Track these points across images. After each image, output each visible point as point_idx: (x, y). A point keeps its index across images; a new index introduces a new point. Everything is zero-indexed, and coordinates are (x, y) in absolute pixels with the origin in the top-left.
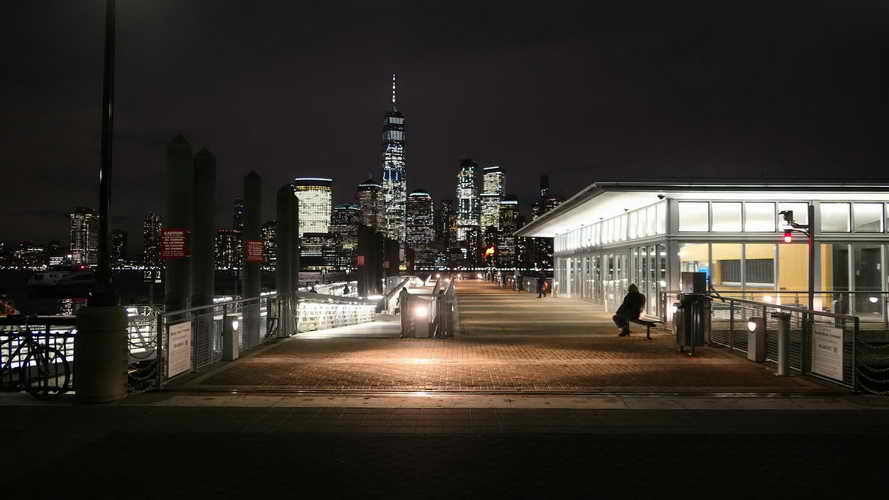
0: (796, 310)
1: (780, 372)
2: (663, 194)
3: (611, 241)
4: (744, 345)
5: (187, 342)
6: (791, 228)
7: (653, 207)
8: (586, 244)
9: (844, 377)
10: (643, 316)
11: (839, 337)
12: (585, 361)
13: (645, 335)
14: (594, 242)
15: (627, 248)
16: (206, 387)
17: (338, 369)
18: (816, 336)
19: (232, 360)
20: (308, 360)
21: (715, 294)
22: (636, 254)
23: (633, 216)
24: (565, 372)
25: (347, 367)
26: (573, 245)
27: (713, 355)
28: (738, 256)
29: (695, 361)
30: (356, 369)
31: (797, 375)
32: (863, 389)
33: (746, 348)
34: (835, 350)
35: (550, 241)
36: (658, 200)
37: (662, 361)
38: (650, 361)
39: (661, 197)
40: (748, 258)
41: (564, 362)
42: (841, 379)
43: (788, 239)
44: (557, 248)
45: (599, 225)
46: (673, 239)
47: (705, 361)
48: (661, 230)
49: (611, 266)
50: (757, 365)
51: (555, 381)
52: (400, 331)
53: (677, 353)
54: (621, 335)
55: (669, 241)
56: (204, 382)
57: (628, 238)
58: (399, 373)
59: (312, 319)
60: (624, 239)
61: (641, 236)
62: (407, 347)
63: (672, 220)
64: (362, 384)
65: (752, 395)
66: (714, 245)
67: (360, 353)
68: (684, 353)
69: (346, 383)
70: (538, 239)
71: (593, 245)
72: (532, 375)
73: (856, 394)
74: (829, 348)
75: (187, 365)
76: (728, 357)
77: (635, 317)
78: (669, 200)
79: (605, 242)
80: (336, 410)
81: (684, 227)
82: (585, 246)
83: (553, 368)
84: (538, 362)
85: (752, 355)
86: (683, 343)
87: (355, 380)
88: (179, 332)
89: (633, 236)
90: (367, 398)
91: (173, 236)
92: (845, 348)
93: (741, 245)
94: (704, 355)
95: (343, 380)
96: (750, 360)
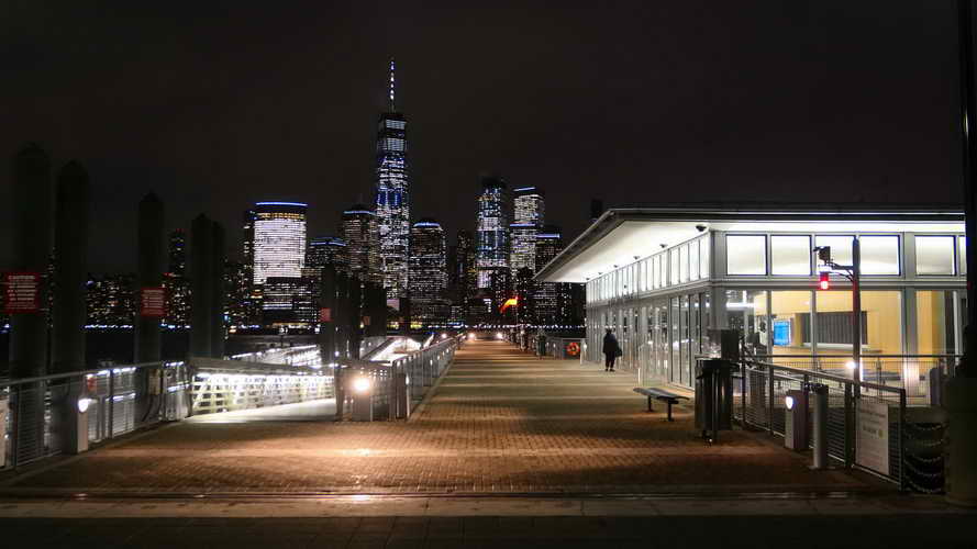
0: (840, 381)
1: (816, 464)
2: (704, 224)
3: (650, 288)
4: (781, 426)
6: (827, 269)
8: (622, 292)
9: (890, 469)
12: (554, 451)
14: (631, 290)
15: (667, 297)
16: (19, 490)
17: (218, 464)
18: (860, 415)
19: (76, 453)
23: (675, 253)
24: (528, 466)
25: (232, 461)
26: (608, 294)
27: (740, 439)
29: (714, 450)
30: (241, 464)
32: (911, 486)
33: (783, 431)
34: (881, 434)
35: (578, 290)
36: (698, 233)
37: (670, 451)
39: (701, 229)
41: (536, 452)
42: (887, 473)
43: (825, 285)
44: (590, 298)
45: (636, 267)
46: (720, 283)
47: (727, 450)
48: (705, 274)
49: (650, 322)
50: (799, 456)
51: (507, 478)
52: (334, 412)
53: (696, 439)
55: (713, 288)
56: (19, 484)
57: (669, 283)
59: (219, 395)
60: (664, 284)
61: (684, 280)
62: (331, 433)
63: (718, 259)
65: (785, 495)
66: (774, 294)
68: (705, 438)
69: (217, 483)
70: (567, 284)
71: (630, 293)
73: (903, 492)
74: (874, 431)
76: (761, 445)
78: (713, 233)
79: (643, 289)
80: (180, 521)
81: (735, 268)
82: (620, 294)
83: (515, 461)
84: (500, 452)
85: (789, 443)
86: (703, 425)
89: (675, 281)
90: (232, 504)
91: (22, 281)
92: (890, 432)
93: (808, 294)
94: (729, 441)
95: (215, 480)
96: (787, 449)
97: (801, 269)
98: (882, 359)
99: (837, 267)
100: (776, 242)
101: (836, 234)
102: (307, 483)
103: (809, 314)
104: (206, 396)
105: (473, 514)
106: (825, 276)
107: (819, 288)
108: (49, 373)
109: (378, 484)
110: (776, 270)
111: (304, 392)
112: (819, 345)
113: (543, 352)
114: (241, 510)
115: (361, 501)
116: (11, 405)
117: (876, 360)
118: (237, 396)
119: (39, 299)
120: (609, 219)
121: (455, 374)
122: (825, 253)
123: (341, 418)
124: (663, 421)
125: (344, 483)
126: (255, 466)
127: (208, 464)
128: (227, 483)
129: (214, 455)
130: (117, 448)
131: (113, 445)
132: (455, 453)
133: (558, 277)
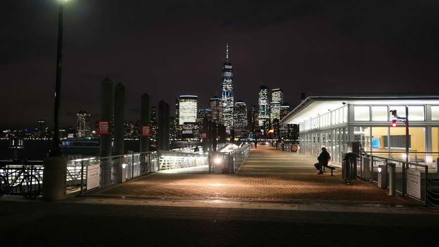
0: (400, 162)
1: (390, 194)
2: (345, 102)
3: (324, 126)
4: (376, 179)
5: (97, 174)
6: (396, 119)
7: (342, 109)
8: (313, 127)
9: (421, 196)
11: (419, 176)
13: (330, 174)
14: (317, 127)
15: (330, 129)
16: (104, 195)
18: (408, 176)
20: (157, 183)
21: (364, 153)
22: (339, 132)
23: (334, 113)
24: (279, 192)
26: (308, 128)
27: (360, 184)
29: (349, 187)
31: (400, 195)
32: (429, 203)
33: (377, 181)
34: (417, 183)
35: (296, 127)
37: (332, 187)
38: (325, 187)
39: (344, 104)
40: (391, 135)
41: (282, 186)
42: (420, 198)
43: (394, 125)
44: (301, 130)
45: (318, 118)
46: (351, 124)
47: (355, 187)
48: (346, 121)
49: (324, 139)
50: (382, 190)
51: (271, 196)
52: (208, 170)
53: (342, 183)
55: (349, 126)
56: (104, 193)
57: (331, 124)
58: (199, 191)
60: (330, 125)
61: (337, 123)
63: (350, 115)
65: (378, 205)
66: (373, 128)
67: (184, 180)
68: (346, 183)
70: (292, 125)
74: (415, 182)
75: (98, 185)
76: (368, 186)
78: (349, 105)
79: (321, 126)
81: (357, 119)
84: (268, 186)
85: (380, 185)
86: (345, 178)
87: (175, 193)
88: (93, 169)
89: (333, 124)
90: (174, 202)
91: (104, 124)
92: (421, 182)
93: (387, 128)
94: (356, 184)
95: (168, 193)
96: (379, 188)
97: (384, 119)
98: (417, 154)
99: (399, 118)
100: (373, 108)
101: (399, 105)
102: (199, 195)
103: (387, 136)
104: (164, 164)
105: (258, 208)
106: (394, 121)
107: (392, 126)
108: (112, 155)
109: (224, 196)
110: (374, 119)
111: (197, 163)
112: (391, 148)
113: (283, 149)
114: (177, 204)
115: (218, 202)
116: (101, 166)
117: (415, 154)
118: (175, 164)
119: (109, 130)
120: (308, 100)
121: (251, 157)
122: (394, 113)
123: (211, 172)
124: (330, 176)
125: (212, 196)
126: (182, 189)
127: (165, 187)
128: (172, 194)
129: (167, 185)
131: (135, 180)
132: (252, 186)
133: (289, 122)
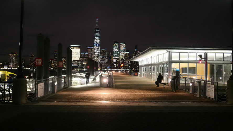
0: (202, 80)
1: (198, 96)
2: (168, 50)
3: (154, 63)
4: (189, 89)
5: (43, 88)
6: (201, 59)
7: (165, 54)
8: (147, 63)
9: (215, 97)
10: (162, 82)
11: (213, 87)
12: (148, 93)
13: (163, 87)
14: (150, 63)
15: (158, 64)
16: (48, 100)
17: (83, 95)
18: (207, 87)
19: (55, 93)
20: (75, 93)
21: (181, 76)
22: (160, 66)
23: (160, 56)
24: (143, 96)
25: (86, 95)
26: (144, 63)
27: (180, 92)
28: (187, 67)
29: (176, 93)
30: (88, 95)
31: (202, 97)
32: (219, 100)
33: (189, 90)
34: (212, 91)
35: (137, 62)
36: (166, 52)
37: (168, 93)
38: (165, 93)
39: (167, 51)
40: (189, 67)
41: (143, 94)
42: (214, 98)
43: (200, 62)
44: (140, 64)
45: (151, 58)
46: (170, 62)
47: (179, 93)
48: (167, 60)
50: (192, 94)
51: (140, 99)
52: (99, 86)
53: (172, 91)
54: (157, 87)
57: (158, 62)
58: (100, 97)
59: (76, 82)
61: (162, 61)
62: (101, 90)
63: (170, 57)
64: (90, 99)
65: (190, 102)
67: (89, 91)
68: (173, 91)
69: (85, 99)
70: (135, 62)
71: (149, 63)
72: (134, 97)
73: (217, 102)
75: (43, 95)
77: (161, 82)
78: (169, 52)
79: (152, 63)
81: (173, 59)
82: (147, 64)
84: (136, 94)
85: (191, 92)
86: (173, 88)
87: (88, 98)
88: (41, 85)
89: (160, 61)
90: (91, 103)
91: (39, 60)
92: (214, 90)
95: (85, 98)
96: (190, 93)
99: (203, 59)
102: (100, 99)
104: (74, 82)
108: (44, 78)
110: (182, 59)
118: (79, 83)
119: (42, 63)
120: (150, 49)
121: (115, 79)
122: (200, 56)
123: (101, 86)
126: (91, 96)
127: (81, 95)
129: (81, 94)
130: (62, 92)
131: (61, 91)
132: (127, 94)
133: (134, 60)
